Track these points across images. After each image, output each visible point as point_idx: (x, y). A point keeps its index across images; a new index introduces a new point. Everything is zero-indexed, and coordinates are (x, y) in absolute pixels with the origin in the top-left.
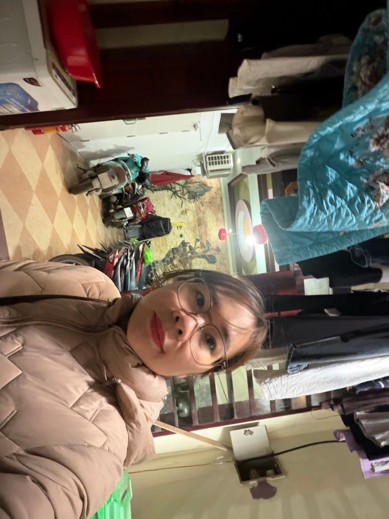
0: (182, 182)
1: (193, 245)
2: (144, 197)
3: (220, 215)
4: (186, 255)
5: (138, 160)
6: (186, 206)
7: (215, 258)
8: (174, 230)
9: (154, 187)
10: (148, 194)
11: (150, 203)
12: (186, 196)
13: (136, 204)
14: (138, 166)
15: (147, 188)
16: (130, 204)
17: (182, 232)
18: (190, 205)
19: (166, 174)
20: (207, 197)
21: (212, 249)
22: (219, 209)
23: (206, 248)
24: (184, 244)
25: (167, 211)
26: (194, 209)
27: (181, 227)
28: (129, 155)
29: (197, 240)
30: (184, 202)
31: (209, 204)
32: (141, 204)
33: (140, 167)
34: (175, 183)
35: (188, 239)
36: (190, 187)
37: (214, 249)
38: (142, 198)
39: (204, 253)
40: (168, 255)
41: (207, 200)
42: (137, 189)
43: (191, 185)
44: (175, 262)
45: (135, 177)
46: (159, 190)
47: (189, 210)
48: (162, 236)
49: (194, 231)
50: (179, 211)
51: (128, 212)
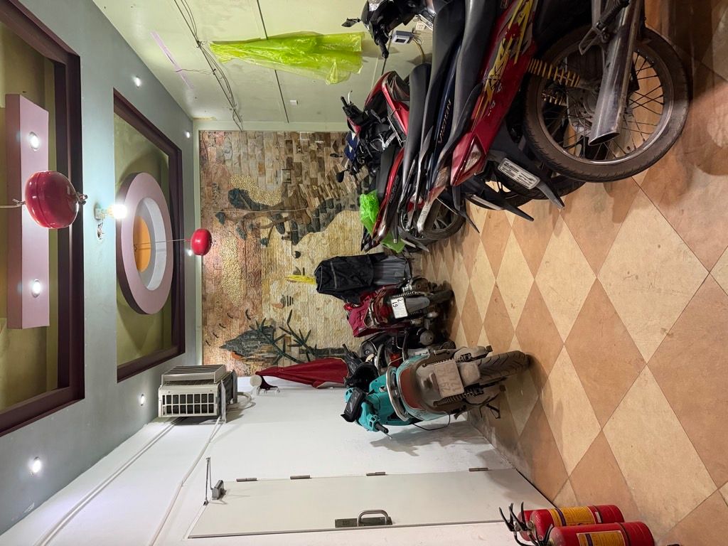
0: (285, 363)
1: (277, 234)
2: (363, 339)
3: (212, 288)
4: (292, 214)
5: (366, 418)
6: (281, 315)
7: (231, 201)
8: (311, 270)
9: (343, 357)
10: (355, 344)
11: (352, 325)
12: (279, 333)
13: (382, 324)
14: (368, 403)
15: (355, 356)
16: (395, 326)
17: (297, 263)
18: (273, 317)
19: (314, 380)
20: (235, 330)
21: (236, 221)
22: (212, 301)
23: (248, 224)
24: (294, 238)
25: (321, 306)
26: (265, 306)
27: (297, 273)
28: (386, 431)
29: (266, 242)
30: (285, 322)
31: (232, 314)
32: (372, 324)
33: (365, 401)
34: (299, 362)
35: (285, 247)
36: (268, 352)
37: (231, 219)
38: (368, 337)
39: (254, 214)
40: (330, 219)
41: (236, 323)
42: (375, 355)
43: (266, 355)
44: (316, 203)
45: (379, 379)
46: (333, 350)
47: (276, 305)
48: (337, 257)
49: (271, 264)
50: (297, 306)
51: (400, 309)
